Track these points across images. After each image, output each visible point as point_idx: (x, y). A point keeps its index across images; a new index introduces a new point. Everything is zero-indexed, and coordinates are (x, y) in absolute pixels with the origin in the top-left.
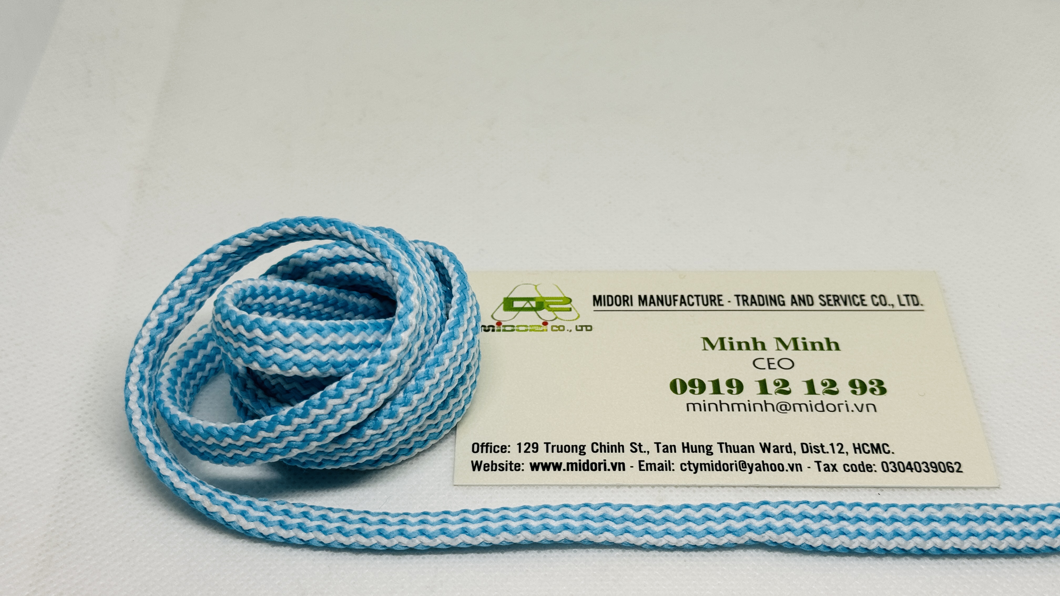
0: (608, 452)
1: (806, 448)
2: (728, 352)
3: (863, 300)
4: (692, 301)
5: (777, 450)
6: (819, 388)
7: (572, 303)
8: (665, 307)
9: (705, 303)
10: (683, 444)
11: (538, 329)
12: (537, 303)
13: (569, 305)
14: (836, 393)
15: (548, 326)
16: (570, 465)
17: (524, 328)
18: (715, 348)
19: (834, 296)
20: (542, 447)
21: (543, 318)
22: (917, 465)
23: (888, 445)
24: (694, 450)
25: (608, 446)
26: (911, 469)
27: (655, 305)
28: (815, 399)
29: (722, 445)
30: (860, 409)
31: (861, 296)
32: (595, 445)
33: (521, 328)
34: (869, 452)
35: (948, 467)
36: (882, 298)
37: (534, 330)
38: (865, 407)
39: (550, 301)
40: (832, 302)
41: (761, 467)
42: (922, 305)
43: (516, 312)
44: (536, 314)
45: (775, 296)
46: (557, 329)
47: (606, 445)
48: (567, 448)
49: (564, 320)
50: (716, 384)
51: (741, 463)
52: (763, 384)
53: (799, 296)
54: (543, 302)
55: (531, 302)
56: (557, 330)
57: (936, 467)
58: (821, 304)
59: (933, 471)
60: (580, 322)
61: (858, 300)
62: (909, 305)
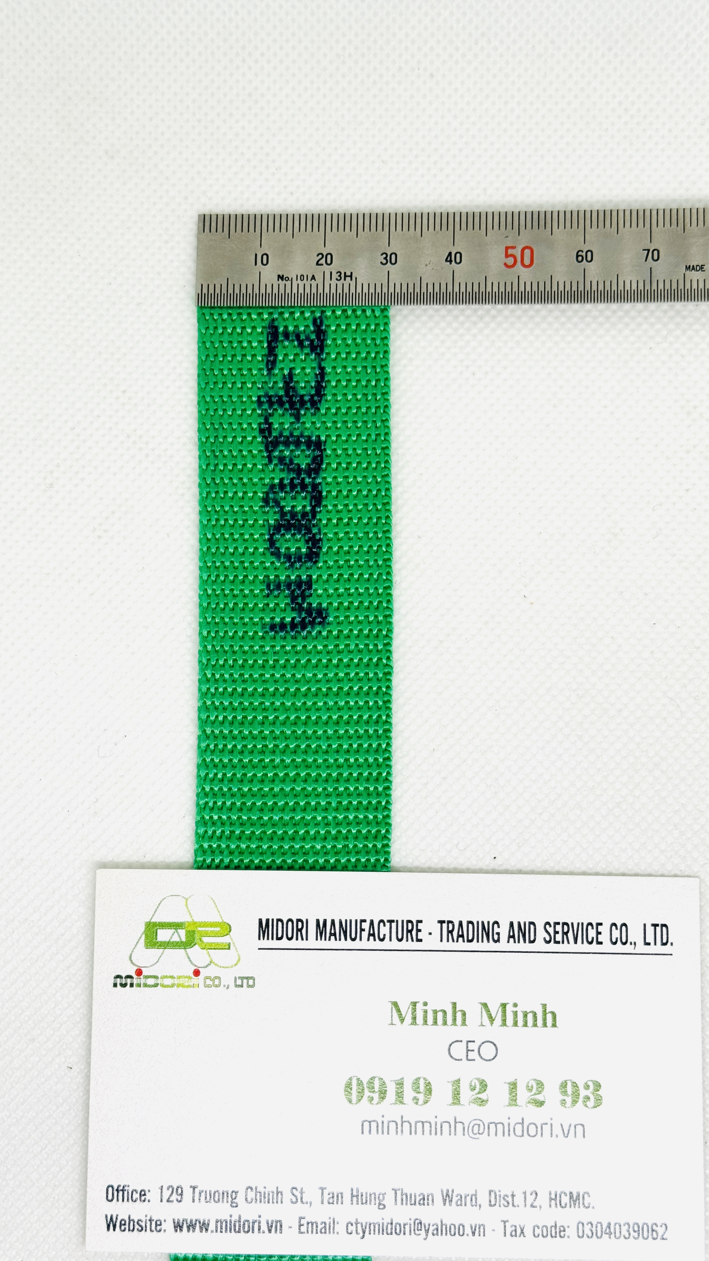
6: (523, 1095)
28: (515, 1114)
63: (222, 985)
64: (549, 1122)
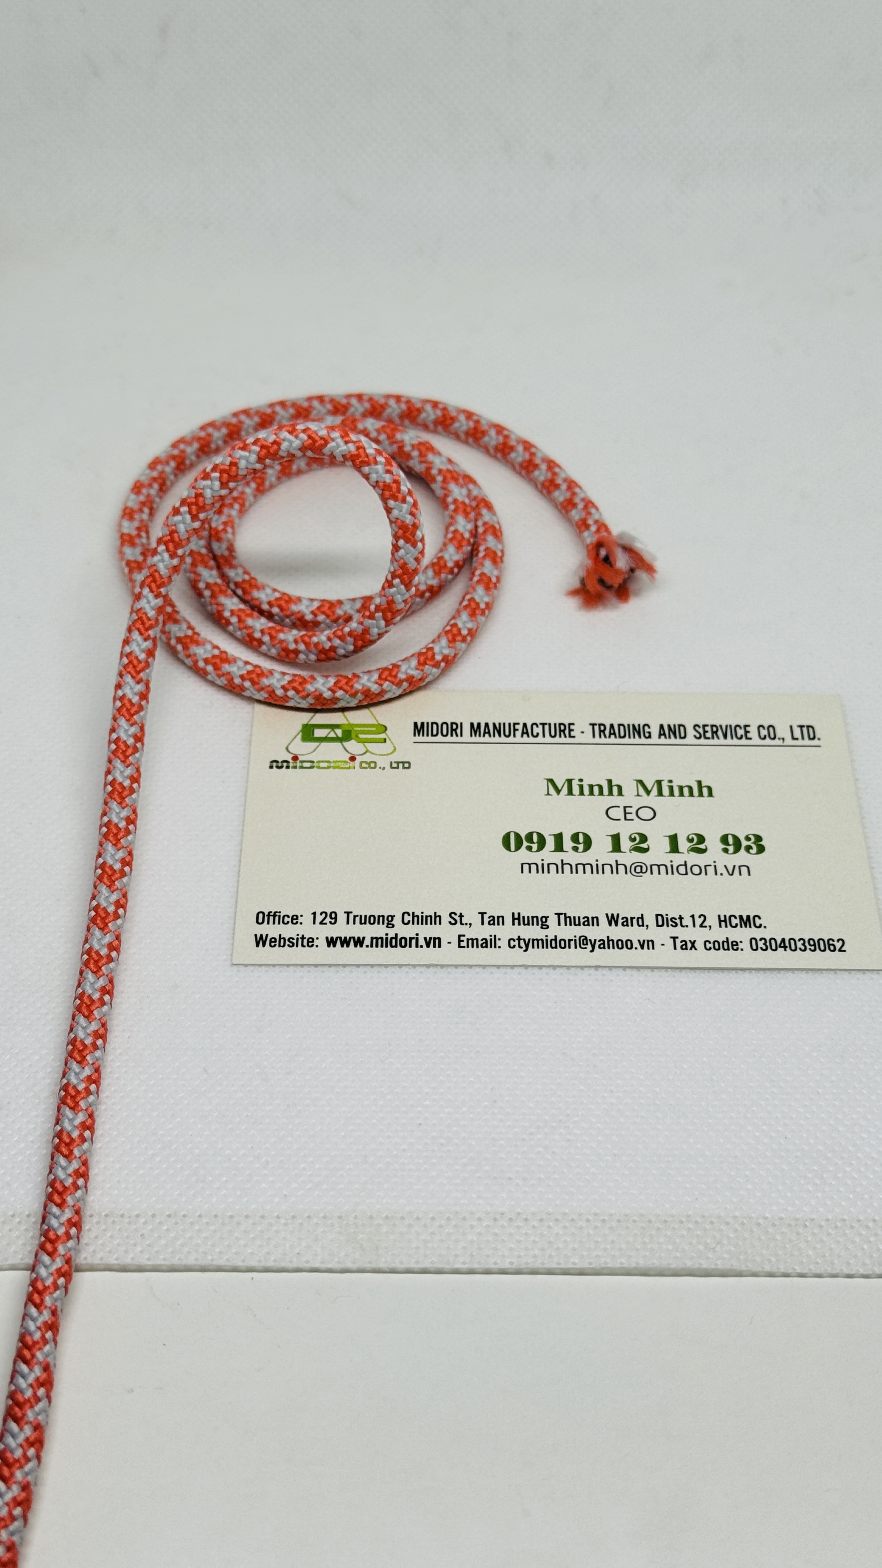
0: (422, 924)
1: (662, 921)
2: (576, 798)
3: (747, 732)
4: (536, 730)
5: (627, 922)
7: (387, 732)
8: (503, 739)
9: (553, 734)
10: (513, 914)
11: (343, 766)
12: (344, 732)
13: (384, 734)
14: (704, 851)
15: (356, 762)
16: (374, 940)
17: (325, 765)
18: (561, 792)
19: (712, 726)
20: (342, 918)
21: (351, 752)
22: (792, 942)
23: (760, 918)
24: (526, 922)
25: (422, 916)
26: (785, 947)
27: (490, 736)
29: (561, 916)
30: (731, 873)
31: (746, 726)
32: (406, 915)
33: (322, 765)
34: (736, 926)
35: (829, 945)
36: (771, 729)
37: (338, 767)
38: (737, 869)
39: (359, 729)
40: (709, 735)
41: (606, 944)
42: (819, 739)
43: (316, 744)
44: (342, 747)
45: (639, 725)
46: (367, 766)
47: (420, 915)
48: (372, 919)
49: (376, 755)
50: (559, 838)
51: (582, 938)
52: (616, 839)
53: (669, 726)
54: (351, 731)
55: (336, 730)
56: (366, 768)
57: (815, 945)
58: (695, 736)
59: (810, 949)
60: (395, 758)
61: (741, 732)
62: (803, 738)
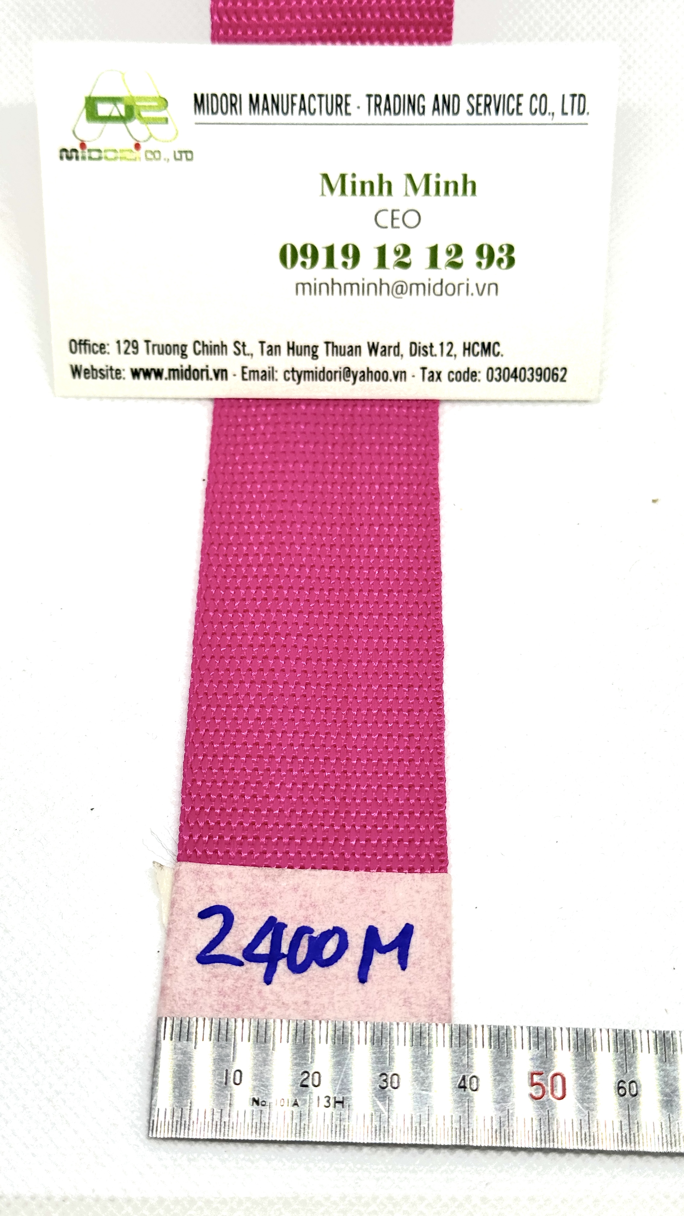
63: (162, 158)
64: (466, 282)
